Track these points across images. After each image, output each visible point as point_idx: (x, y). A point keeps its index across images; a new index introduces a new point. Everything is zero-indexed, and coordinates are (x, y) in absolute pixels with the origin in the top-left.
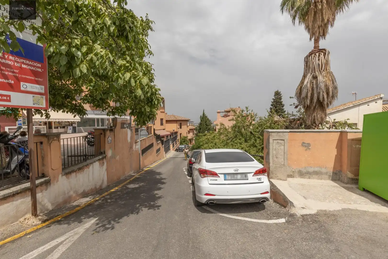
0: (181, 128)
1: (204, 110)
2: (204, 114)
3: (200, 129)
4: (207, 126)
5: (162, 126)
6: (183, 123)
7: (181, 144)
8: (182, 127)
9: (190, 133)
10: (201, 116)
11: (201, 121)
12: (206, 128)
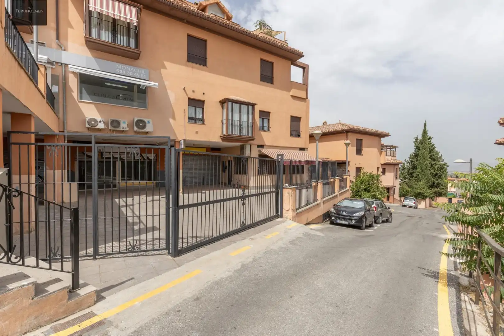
0: (359, 152)
1: (425, 124)
2: (425, 132)
3: (414, 167)
4: (434, 161)
5: (295, 139)
6: (366, 140)
7: (356, 195)
8: (365, 150)
9: (386, 173)
10: (416, 139)
11: (418, 148)
12: (432, 166)
